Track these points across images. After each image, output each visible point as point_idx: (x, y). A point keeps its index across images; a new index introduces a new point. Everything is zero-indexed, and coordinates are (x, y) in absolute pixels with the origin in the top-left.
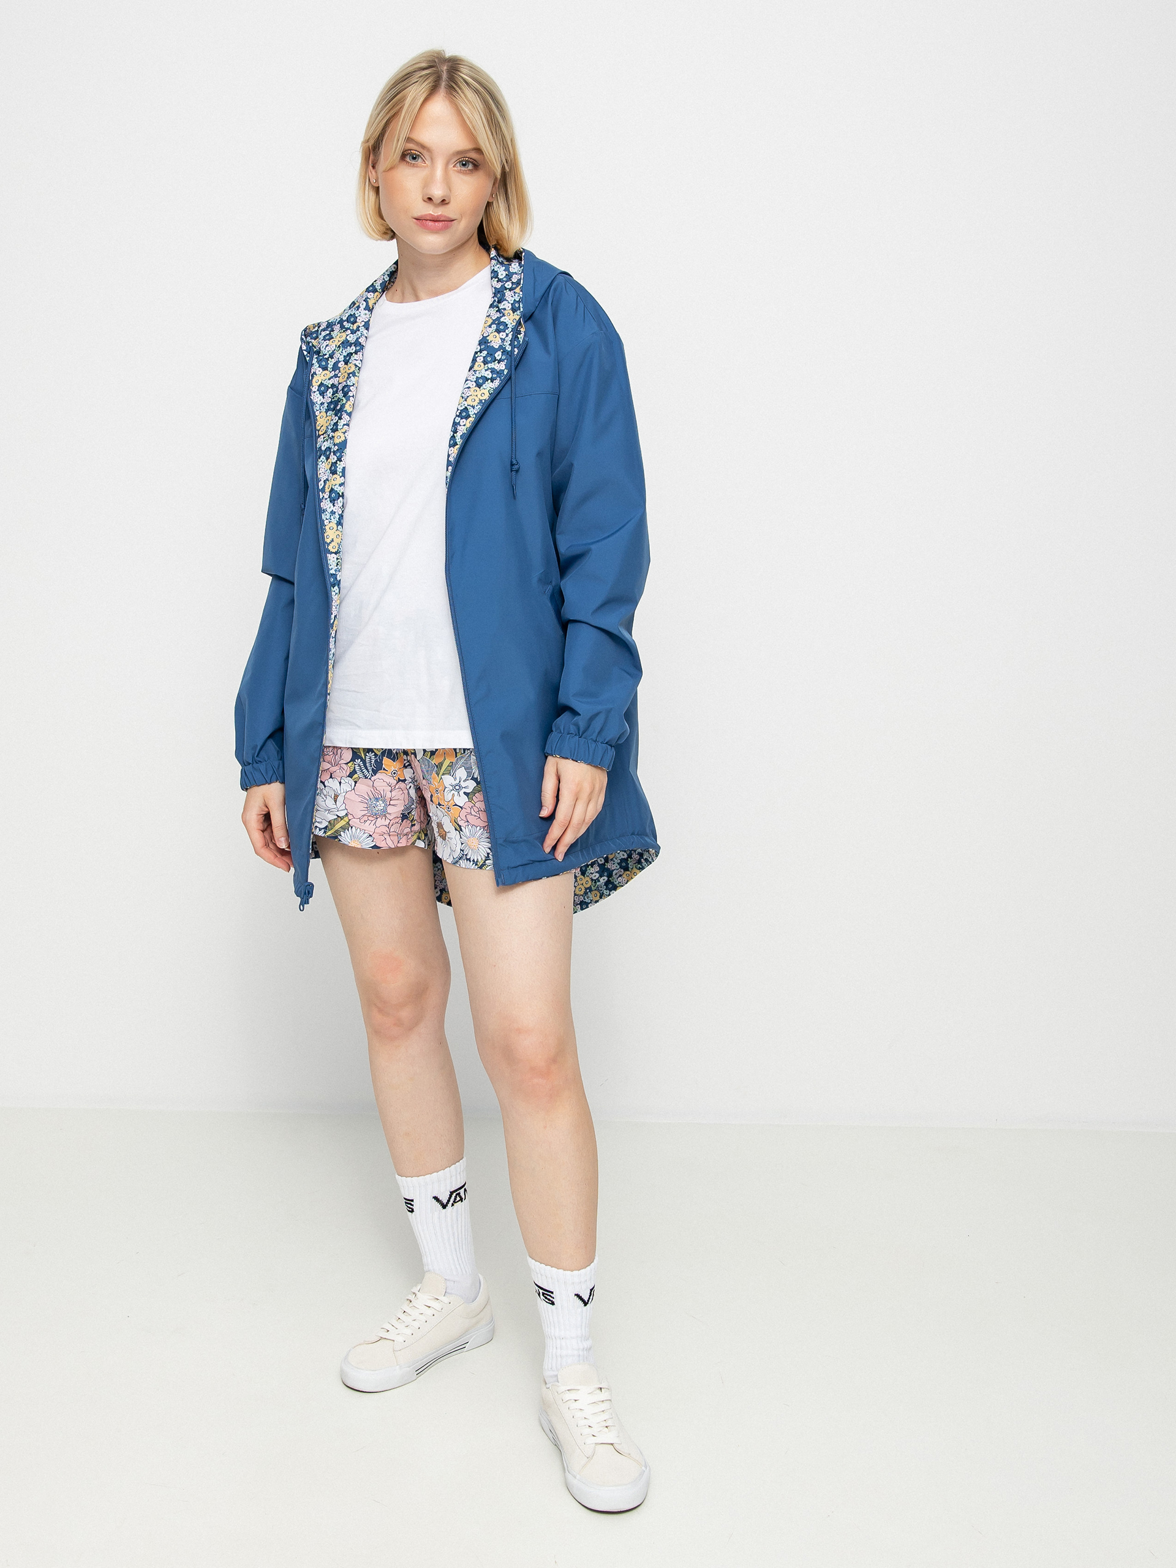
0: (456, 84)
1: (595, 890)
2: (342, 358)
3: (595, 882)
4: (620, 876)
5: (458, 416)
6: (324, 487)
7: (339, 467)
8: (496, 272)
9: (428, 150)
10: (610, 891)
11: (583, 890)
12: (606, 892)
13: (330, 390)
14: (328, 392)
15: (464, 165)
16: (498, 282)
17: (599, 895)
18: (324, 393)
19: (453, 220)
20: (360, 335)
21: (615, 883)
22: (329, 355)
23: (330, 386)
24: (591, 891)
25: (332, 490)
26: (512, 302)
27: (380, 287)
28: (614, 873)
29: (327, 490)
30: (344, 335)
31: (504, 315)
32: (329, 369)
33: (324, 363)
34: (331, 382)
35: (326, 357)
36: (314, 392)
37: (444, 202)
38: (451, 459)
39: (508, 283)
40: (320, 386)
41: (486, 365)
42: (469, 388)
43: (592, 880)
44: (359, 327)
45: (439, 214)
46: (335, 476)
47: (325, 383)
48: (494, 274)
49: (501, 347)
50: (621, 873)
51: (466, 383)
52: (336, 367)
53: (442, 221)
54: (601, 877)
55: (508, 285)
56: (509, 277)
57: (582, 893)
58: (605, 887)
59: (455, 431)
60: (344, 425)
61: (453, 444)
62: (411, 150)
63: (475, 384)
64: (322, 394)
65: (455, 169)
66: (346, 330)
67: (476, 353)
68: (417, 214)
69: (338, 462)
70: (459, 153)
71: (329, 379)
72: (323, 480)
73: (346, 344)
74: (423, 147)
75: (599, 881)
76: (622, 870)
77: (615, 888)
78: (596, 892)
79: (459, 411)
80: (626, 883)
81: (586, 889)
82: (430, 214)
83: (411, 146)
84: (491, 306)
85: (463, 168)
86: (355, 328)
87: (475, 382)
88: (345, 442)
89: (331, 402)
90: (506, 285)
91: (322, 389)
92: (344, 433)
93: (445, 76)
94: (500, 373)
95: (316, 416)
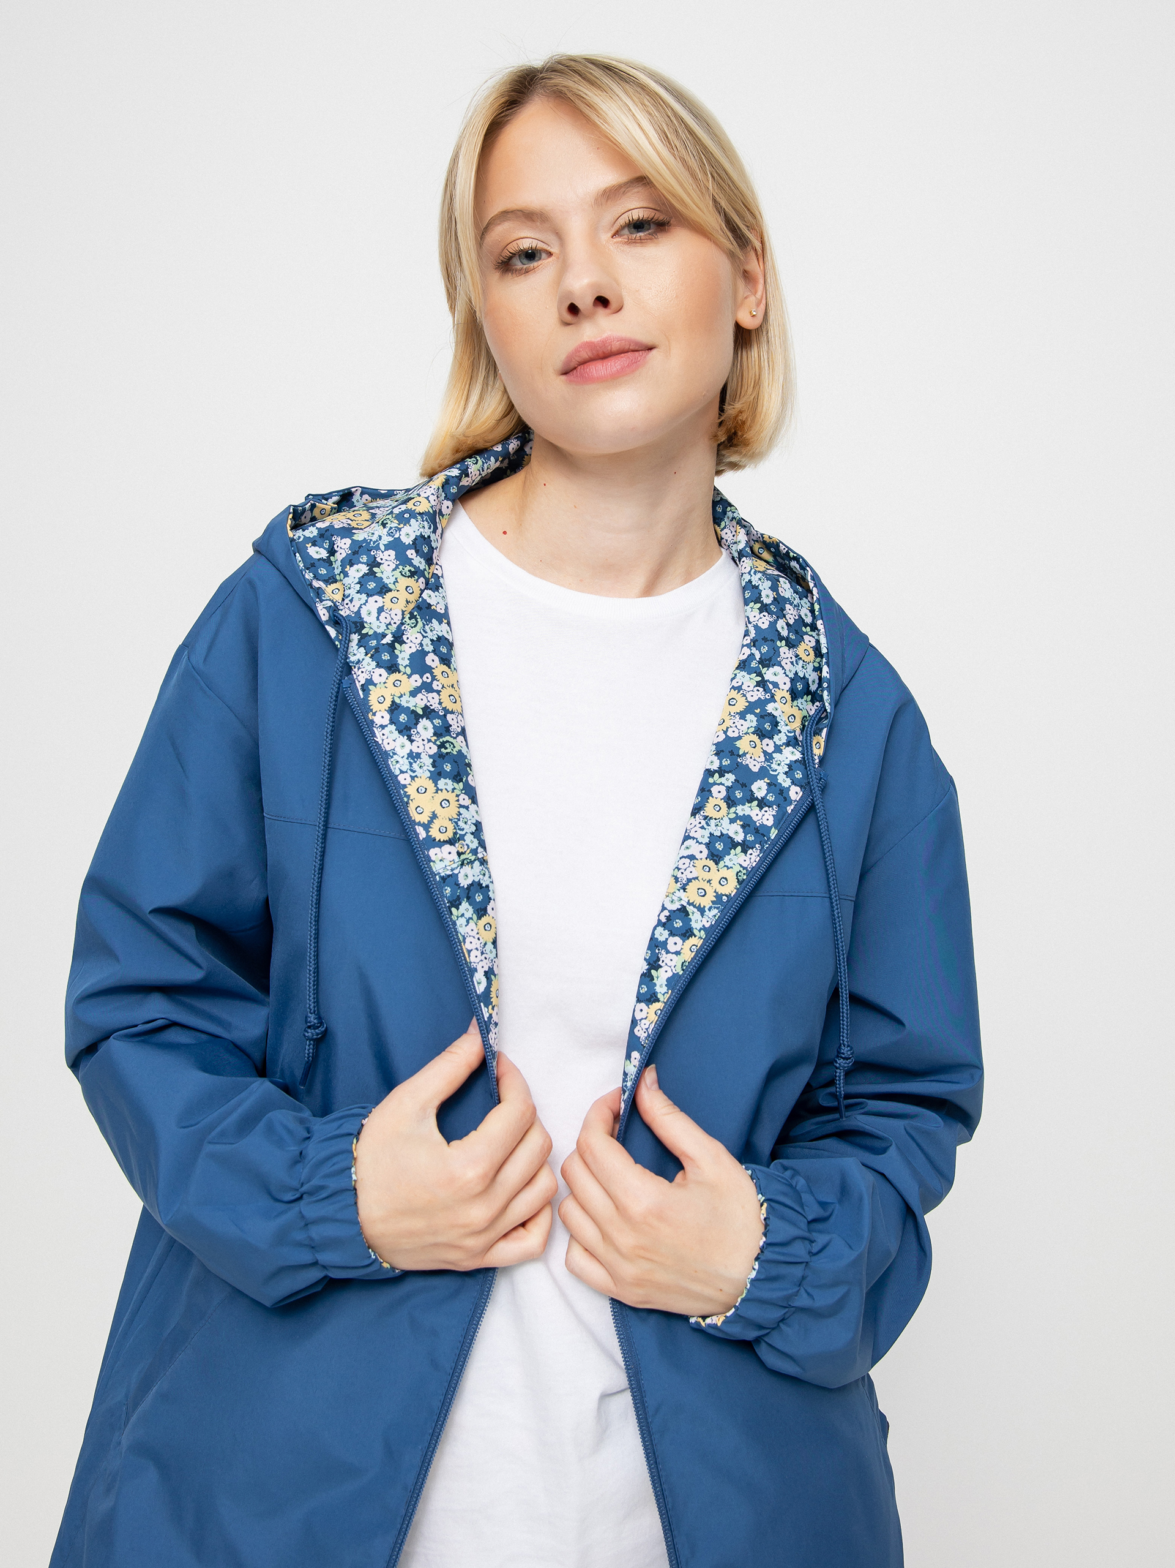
5: (664, 925)
38: (641, 1033)
41: (733, 809)
42: (692, 857)
49: (763, 773)
51: (687, 843)
59: (654, 964)
61: (648, 997)
63: (706, 852)
67: (709, 773)
79: (666, 913)
84: (743, 665)
87: (708, 845)
94: (760, 832)
95: (405, 786)
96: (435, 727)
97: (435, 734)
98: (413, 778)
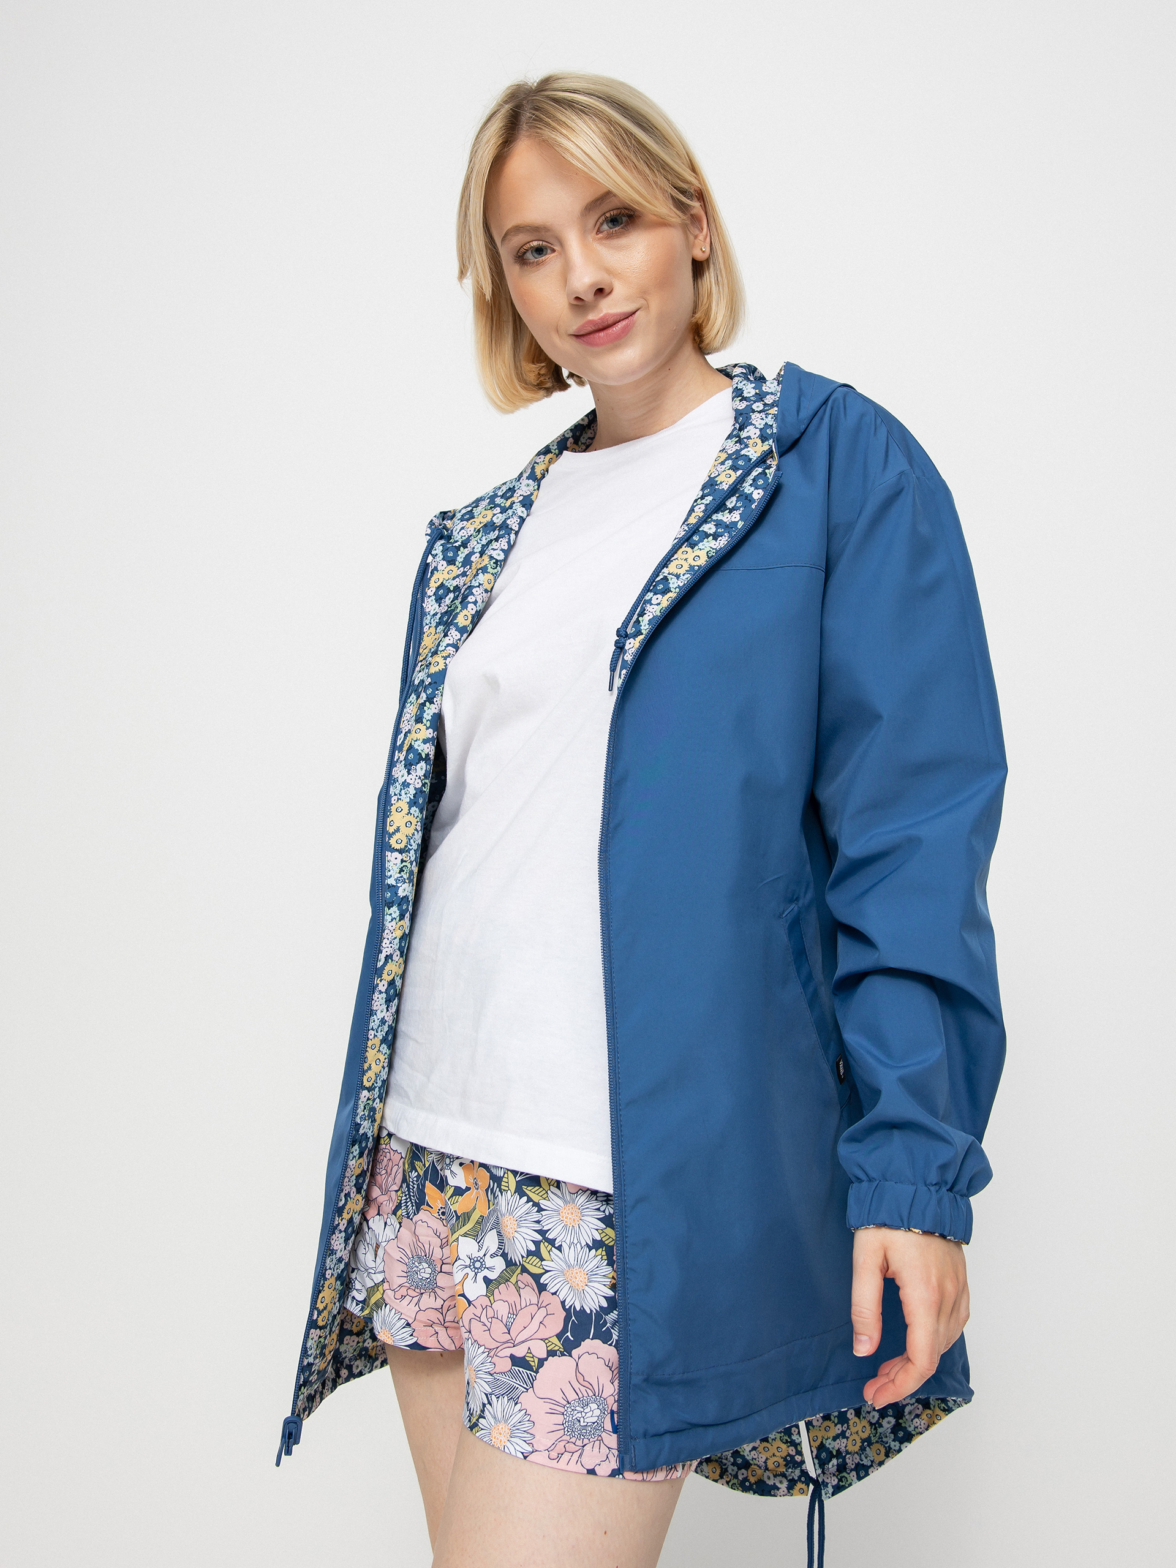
1: (877, 1442)
2: (478, 548)
3: (876, 1429)
4: (918, 1416)
6: (403, 742)
7: (427, 712)
8: (740, 389)
10: (901, 1443)
11: (859, 1444)
12: (895, 1445)
13: (451, 595)
14: (448, 597)
16: (741, 401)
17: (883, 1451)
18: (441, 599)
19: (633, 314)
20: (510, 514)
21: (910, 1429)
22: (462, 543)
23: (452, 589)
24: (870, 1444)
25: (411, 747)
26: (762, 427)
27: (556, 447)
28: (907, 1410)
29: (405, 748)
30: (490, 513)
31: (747, 446)
32: (457, 563)
33: (450, 554)
34: (455, 583)
35: (457, 544)
36: (429, 597)
37: (601, 294)
39: (757, 404)
40: (438, 588)
43: (871, 1424)
44: (514, 503)
45: (604, 314)
46: (419, 726)
47: (446, 584)
48: (738, 393)
50: (918, 1412)
52: (467, 561)
53: (615, 323)
54: (883, 1418)
55: (757, 406)
56: (760, 397)
57: (857, 1448)
58: (892, 1436)
60: (448, 645)
64: (439, 600)
65: (601, 235)
66: (494, 507)
68: (574, 329)
69: (427, 704)
71: (454, 579)
72: (404, 733)
73: (489, 527)
75: (881, 1426)
76: (920, 1406)
77: (908, 1438)
78: (878, 1446)
80: (927, 1429)
81: (863, 1441)
82: (591, 321)
86: (508, 505)
88: (443, 673)
89: (446, 612)
90: (754, 407)
91: (441, 592)
92: (445, 658)
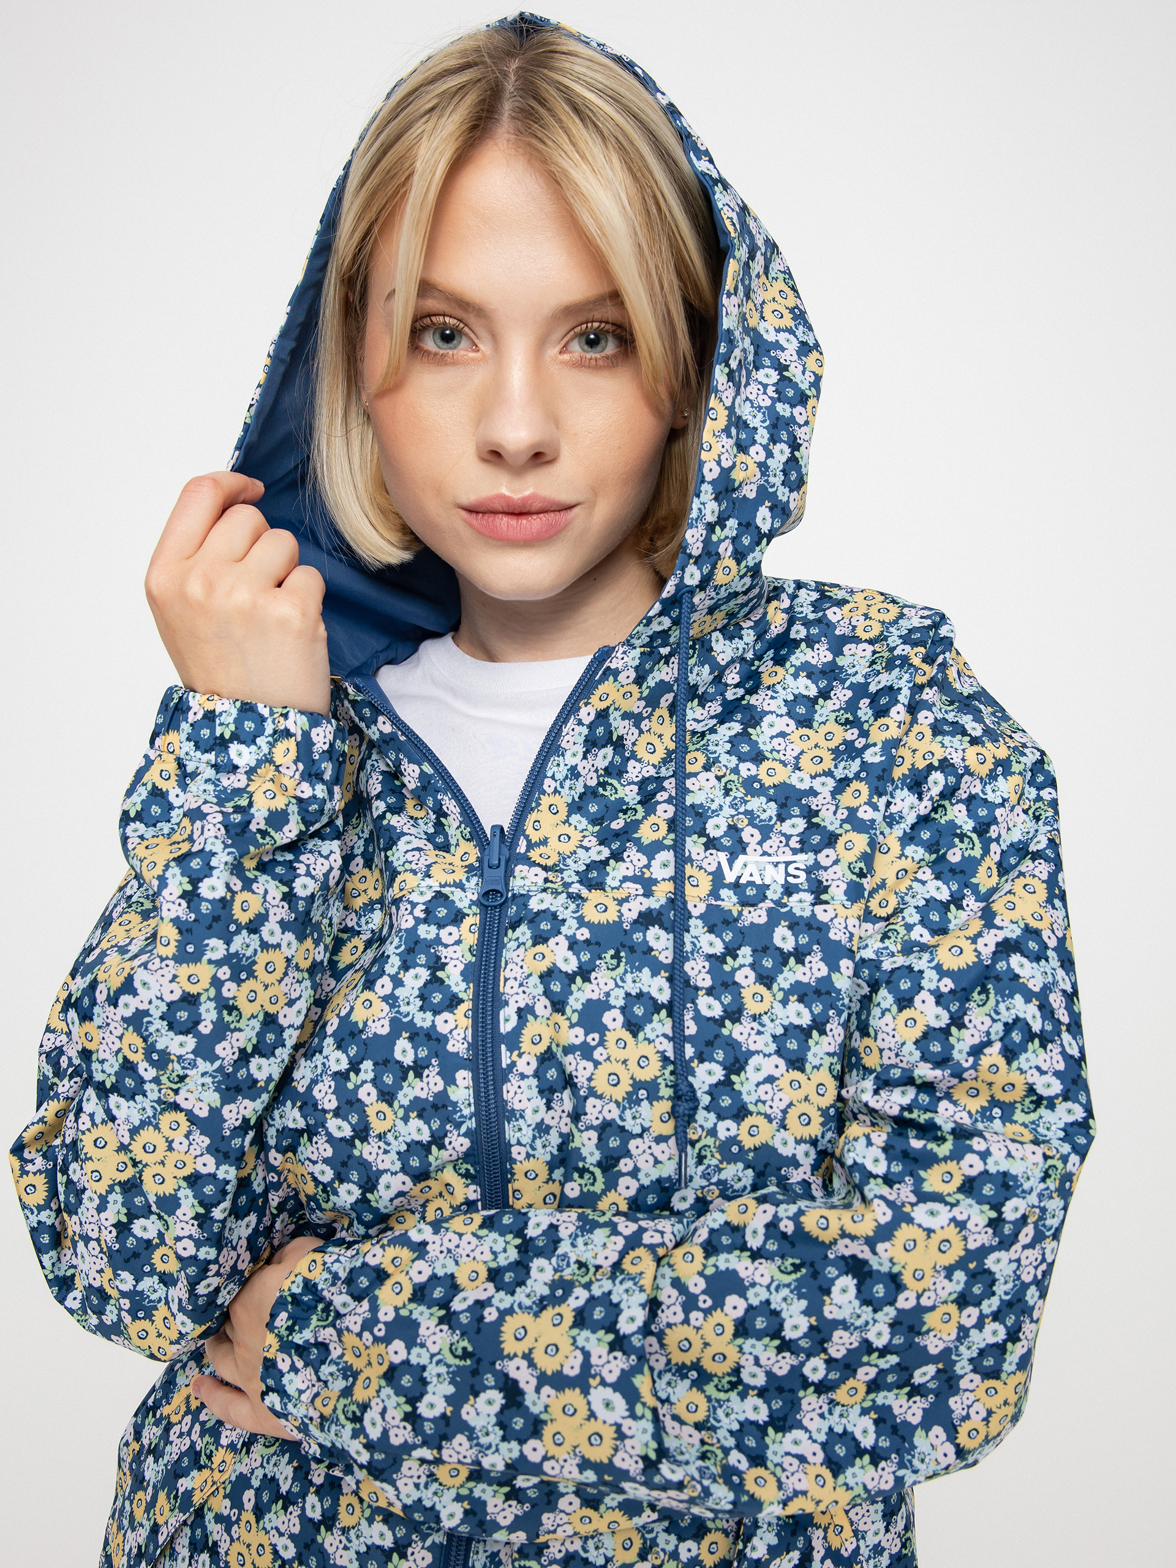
0: (542, 102)
9: (480, 312)
15: (592, 344)
19: (570, 507)
37: (539, 458)
45: (527, 493)
53: (538, 513)
62: (429, 315)
65: (566, 357)
68: (470, 497)
70: (569, 311)
74: (463, 304)
82: (504, 497)
83: (432, 304)
85: (592, 354)
93: (510, 85)
95: (544, 792)
96: (611, 763)
97: (606, 769)
98: (556, 791)
